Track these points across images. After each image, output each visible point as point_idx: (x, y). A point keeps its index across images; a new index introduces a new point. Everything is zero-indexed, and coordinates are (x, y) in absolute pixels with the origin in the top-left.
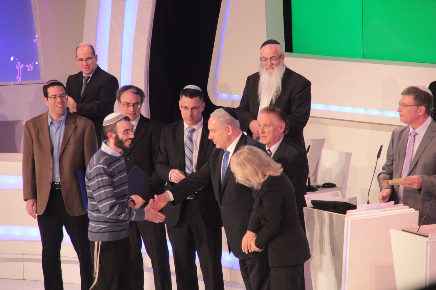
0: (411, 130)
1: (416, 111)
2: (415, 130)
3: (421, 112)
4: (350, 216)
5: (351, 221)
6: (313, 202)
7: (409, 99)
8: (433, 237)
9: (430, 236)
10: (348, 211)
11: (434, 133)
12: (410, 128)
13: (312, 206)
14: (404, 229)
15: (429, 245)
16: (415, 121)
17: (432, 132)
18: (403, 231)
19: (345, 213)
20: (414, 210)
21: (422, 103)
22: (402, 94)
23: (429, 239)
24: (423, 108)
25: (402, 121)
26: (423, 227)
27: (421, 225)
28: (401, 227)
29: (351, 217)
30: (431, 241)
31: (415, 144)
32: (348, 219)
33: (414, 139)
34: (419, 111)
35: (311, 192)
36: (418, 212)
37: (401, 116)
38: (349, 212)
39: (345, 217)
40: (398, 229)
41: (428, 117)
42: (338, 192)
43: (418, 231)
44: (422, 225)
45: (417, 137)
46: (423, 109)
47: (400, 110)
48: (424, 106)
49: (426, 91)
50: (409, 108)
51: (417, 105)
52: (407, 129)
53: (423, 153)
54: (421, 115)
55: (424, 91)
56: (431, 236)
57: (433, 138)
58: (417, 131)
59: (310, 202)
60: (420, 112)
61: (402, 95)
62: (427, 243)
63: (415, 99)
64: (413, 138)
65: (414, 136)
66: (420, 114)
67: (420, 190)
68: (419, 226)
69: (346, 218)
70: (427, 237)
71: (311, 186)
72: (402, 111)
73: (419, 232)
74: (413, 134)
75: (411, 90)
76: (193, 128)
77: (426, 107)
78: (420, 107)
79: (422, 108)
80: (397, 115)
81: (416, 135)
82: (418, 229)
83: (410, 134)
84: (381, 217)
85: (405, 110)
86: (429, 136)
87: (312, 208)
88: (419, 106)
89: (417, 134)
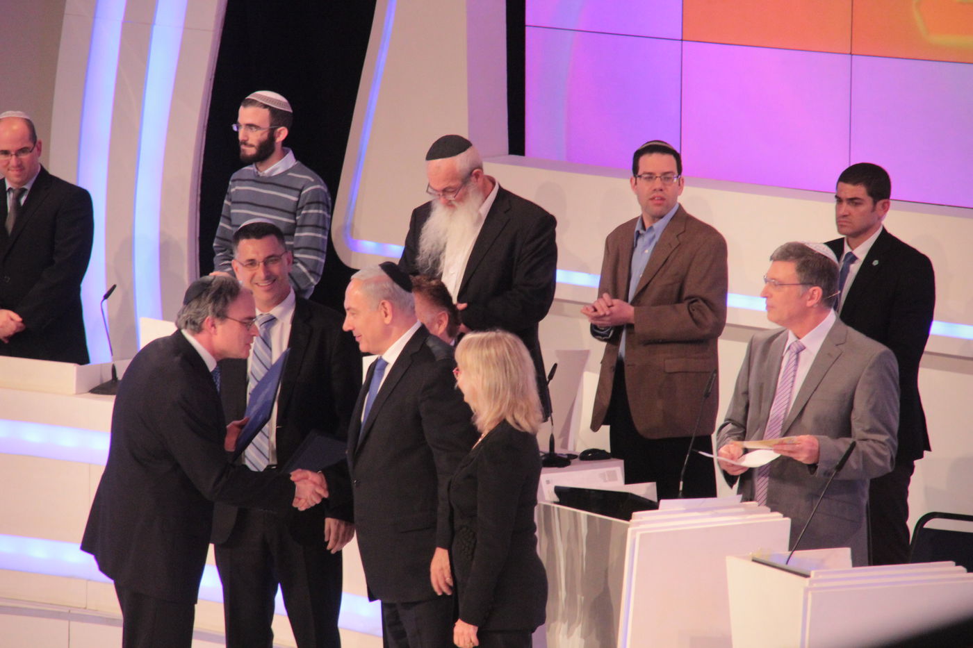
0: (792, 338)
1: (802, 296)
2: (799, 338)
3: (812, 298)
4: (638, 524)
5: (642, 536)
6: (560, 491)
7: (788, 270)
8: (820, 577)
9: (813, 574)
10: (635, 514)
11: (841, 347)
12: (788, 333)
13: (557, 499)
14: (757, 557)
15: (810, 596)
16: (799, 319)
17: (837, 345)
18: (755, 561)
19: (628, 518)
20: (779, 517)
21: (814, 281)
22: (772, 258)
23: (811, 583)
24: (817, 291)
25: (770, 319)
26: (799, 554)
27: (794, 550)
28: (751, 553)
29: (642, 527)
30: (815, 585)
31: (798, 371)
32: (634, 532)
33: (797, 360)
34: (809, 297)
35: (556, 469)
36: (788, 520)
37: (769, 307)
38: (638, 516)
39: (628, 526)
40: (745, 558)
41: (829, 311)
42: (614, 471)
43: (787, 563)
44: (798, 548)
45: (803, 354)
46: (816, 293)
47: (767, 295)
48: (820, 286)
49: (824, 254)
50: (786, 289)
51: (803, 284)
52: (782, 335)
53: (815, 390)
54: (812, 307)
55: (820, 254)
56: (816, 575)
57: (837, 358)
58: (803, 341)
59: (553, 490)
60: (809, 300)
61: (772, 262)
62: (807, 590)
63: (799, 270)
64: (795, 357)
65: (798, 353)
66: (809, 304)
67: (813, 467)
68: (790, 552)
69: (630, 530)
70: (806, 576)
71: (555, 455)
72: (771, 296)
73: (791, 566)
74: (794, 349)
75: (792, 250)
76: (271, 315)
77: (823, 289)
78: (811, 287)
79: (814, 290)
80: (761, 304)
81: (802, 350)
82: (787, 557)
83: (789, 348)
84: (707, 530)
85: (778, 295)
86: (829, 354)
87: (555, 503)
88: (808, 287)
89: (803, 348)
